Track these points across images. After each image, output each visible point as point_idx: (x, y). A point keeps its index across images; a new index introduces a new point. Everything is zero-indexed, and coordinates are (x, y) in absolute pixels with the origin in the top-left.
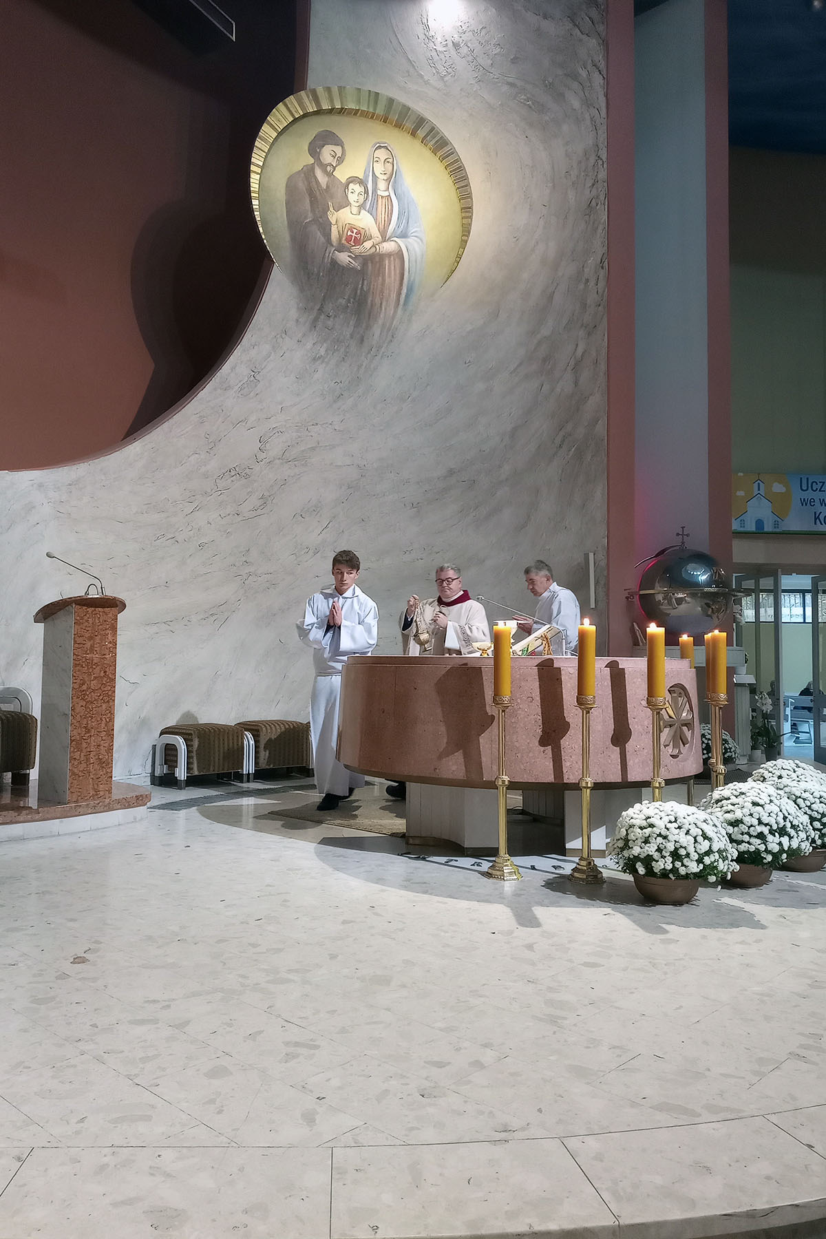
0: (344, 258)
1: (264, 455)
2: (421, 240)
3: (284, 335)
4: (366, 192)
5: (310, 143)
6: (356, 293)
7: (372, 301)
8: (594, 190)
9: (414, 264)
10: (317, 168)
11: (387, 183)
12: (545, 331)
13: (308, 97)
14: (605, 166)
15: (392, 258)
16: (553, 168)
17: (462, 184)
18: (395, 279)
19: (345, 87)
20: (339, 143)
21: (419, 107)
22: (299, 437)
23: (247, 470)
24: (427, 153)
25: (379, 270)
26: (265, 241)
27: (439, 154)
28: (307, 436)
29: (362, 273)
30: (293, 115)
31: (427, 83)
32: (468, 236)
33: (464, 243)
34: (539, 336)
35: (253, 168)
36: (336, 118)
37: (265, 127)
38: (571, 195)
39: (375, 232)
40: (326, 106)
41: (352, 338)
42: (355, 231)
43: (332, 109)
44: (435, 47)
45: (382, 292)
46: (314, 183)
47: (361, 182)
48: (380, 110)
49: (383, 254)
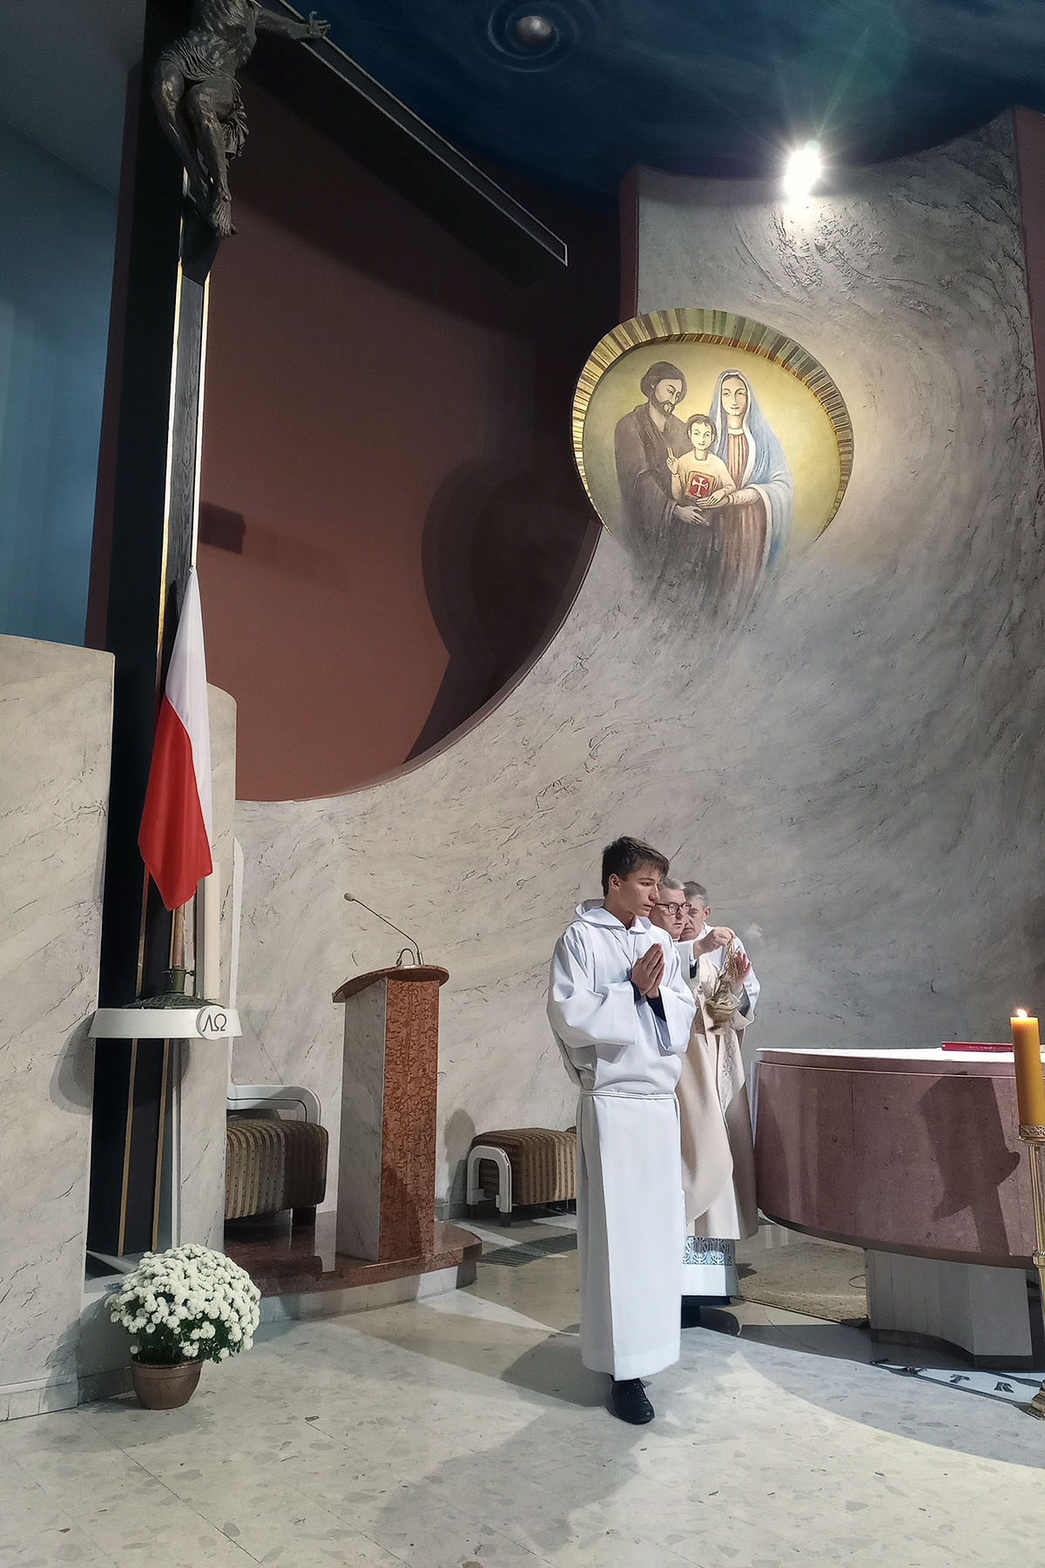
0: (688, 513)
1: (595, 763)
2: (787, 484)
3: (616, 612)
4: (714, 431)
5: (643, 379)
6: (705, 555)
7: (726, 563)
8: (1020, 409)
9: (779, 514)
10: (652, 408)
11: (740, 420)
12: (964, 587)
13: (640, 325)
14: (1033, 376)
15: (750, 508)
16: (959, 382)
17: (838, 412)
18: (755, 534)
19: (684, 309)
20: (677, 375)
21: (778, 325)
22: (639, 737)
23: (575, 784)
24: (789, 378)
25: (734, 524)
26: (591, 500)
27: (806, 379)
28: (649, 736)
29: (713, 528)
30: (622, 348)
31: (785, 295)
32: (849, 475)
33: (843, 485)
34: (955, 594)
35: (575, 414)
36: (673, 346)
37: (589, 365)
38: (987, 415)
39: (727, 479)
40: (661, 334)
41: (701, 609)
42: (701, 480)
43: (670, 336)
44: (793, 253)
45: (738, 550)
46: (649, 426)
47: (707, 420)
48: (729, 333)
49: (738, 505)
